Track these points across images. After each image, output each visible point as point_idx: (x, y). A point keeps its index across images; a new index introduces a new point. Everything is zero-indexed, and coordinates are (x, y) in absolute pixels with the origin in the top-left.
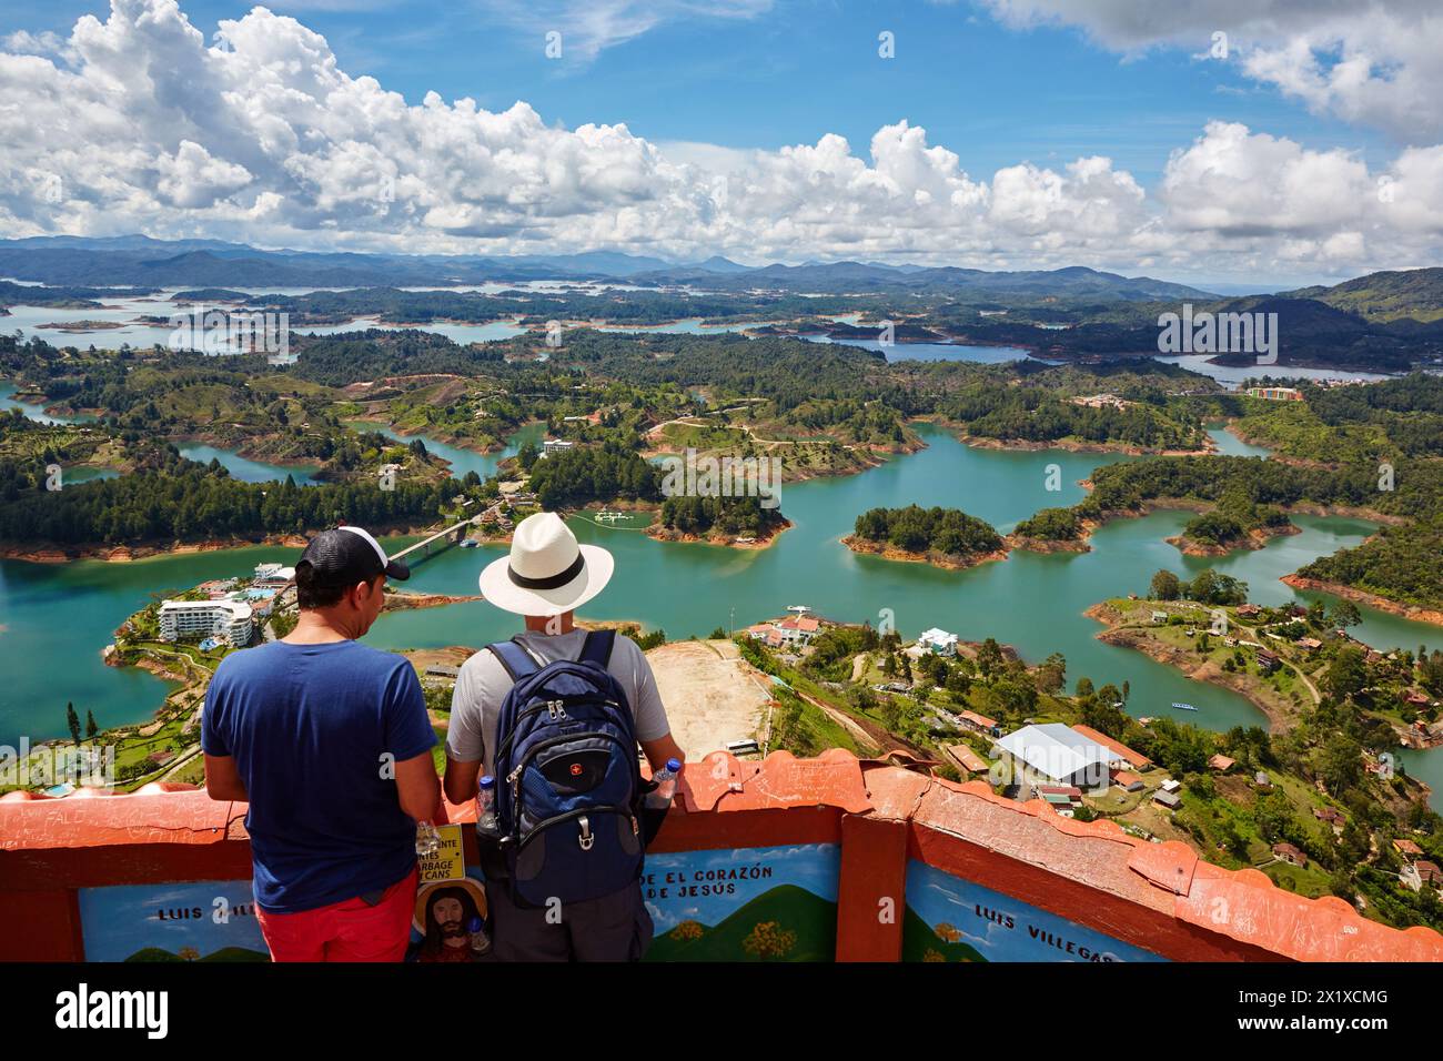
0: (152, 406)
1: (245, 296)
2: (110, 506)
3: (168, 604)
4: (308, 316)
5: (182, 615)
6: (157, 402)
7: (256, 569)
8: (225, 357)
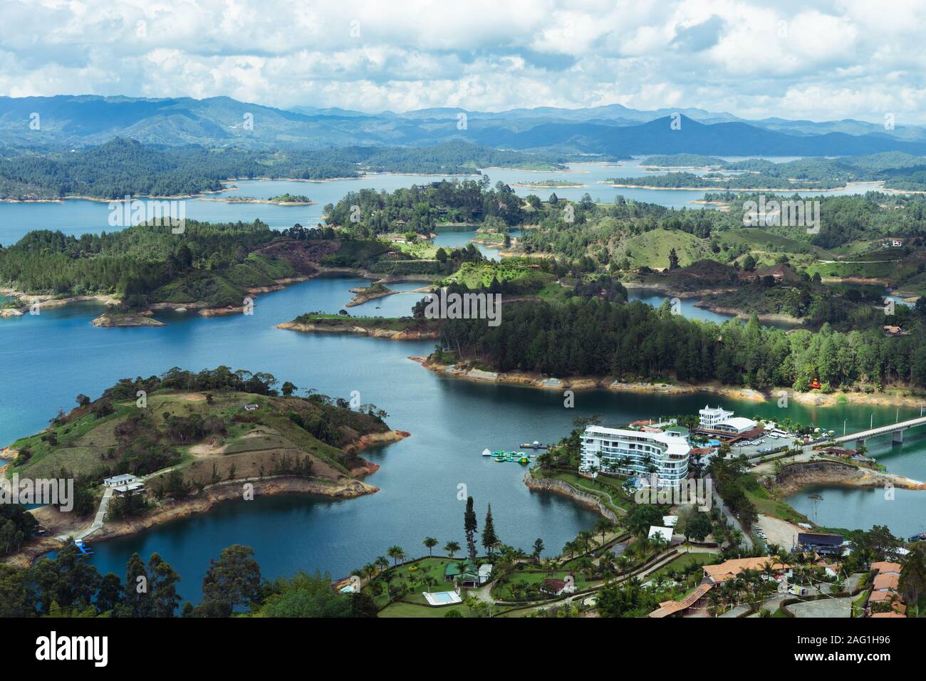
0: (607, 251)
1: (721, 162)
2: (546, 329)
3: (592, 429)
4: (792, 181)
5: (607, 443)
6: (610, 246)
7: (701, 412)
8: (690, 211)
